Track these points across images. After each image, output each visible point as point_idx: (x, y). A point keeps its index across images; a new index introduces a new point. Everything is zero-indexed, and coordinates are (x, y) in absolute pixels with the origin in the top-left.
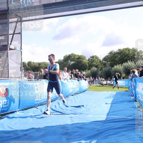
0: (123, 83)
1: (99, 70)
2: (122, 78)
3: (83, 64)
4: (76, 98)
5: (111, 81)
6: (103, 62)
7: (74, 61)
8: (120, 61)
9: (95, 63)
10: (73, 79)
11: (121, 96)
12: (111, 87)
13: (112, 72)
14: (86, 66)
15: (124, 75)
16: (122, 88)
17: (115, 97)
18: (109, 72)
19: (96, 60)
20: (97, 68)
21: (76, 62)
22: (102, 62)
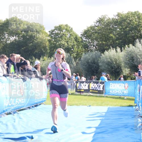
0: (123, 88)
1: (72, 56)
2: (122, 79)
3: (38, 43)
4: (17, 120)
5: (97, 83)
6: (82, 41)
7: (17, 34)
8: (121, 39)
9: (63, 42)
10: (11, 77)
11: (118, 117)
12: (97, 96)
13: (100, 64)
14: (45, 48)
15: (126, 71)
16: (121, 100)
17: (104, 118)
18: (94, 63)
19: (68, 36)
20: (69, 54)
21: (22, 37)
22: (80, 40)
